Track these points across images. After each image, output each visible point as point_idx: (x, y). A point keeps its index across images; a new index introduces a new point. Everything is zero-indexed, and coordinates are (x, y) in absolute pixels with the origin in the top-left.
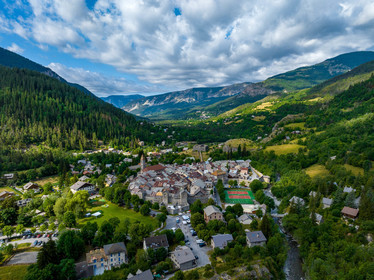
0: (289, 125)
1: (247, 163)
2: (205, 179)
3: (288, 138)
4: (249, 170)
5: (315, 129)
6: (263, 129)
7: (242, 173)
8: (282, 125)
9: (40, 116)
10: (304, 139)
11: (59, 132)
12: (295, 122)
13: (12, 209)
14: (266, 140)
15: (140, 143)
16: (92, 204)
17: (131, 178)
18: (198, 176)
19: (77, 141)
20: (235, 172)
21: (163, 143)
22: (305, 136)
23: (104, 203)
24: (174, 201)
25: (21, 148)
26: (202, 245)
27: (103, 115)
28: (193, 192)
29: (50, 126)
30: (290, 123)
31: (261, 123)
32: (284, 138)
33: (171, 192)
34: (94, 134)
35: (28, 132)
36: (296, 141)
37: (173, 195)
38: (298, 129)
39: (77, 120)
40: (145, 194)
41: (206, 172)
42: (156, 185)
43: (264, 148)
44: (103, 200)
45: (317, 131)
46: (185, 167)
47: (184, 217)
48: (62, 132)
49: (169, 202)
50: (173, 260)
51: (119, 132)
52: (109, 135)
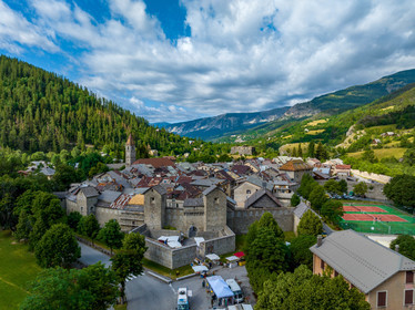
2: (265, 175)
3: (378, 141)
12: (380, 124)
14: (342, 146)
15: (152, 152)
18: (249, 171)
22: (408, 136)
27: (98, 112)
28: (241, 200)
31: (318, 137)
34: (80, 134)
37: (181, 203)
40: (97, 201)
41: (262, 167)
43: (343, 155)
49: (167, 225)
51: (120, 134)
52: (104, 137)
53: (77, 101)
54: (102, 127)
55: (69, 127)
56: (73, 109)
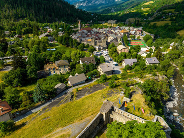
1: (140, 28)
2: (116, 34)
3: (164, 17)
4: (142, 32)
5: (182, 12)
7: (138, 33)
9: (22, 3)
10: (174, 18)
11: (33, 12)
12: (169, 9)
13: (4, 44)
16: (51, 45)
17: (73, 34)
18: (112, 33)
19: (44, 18)
20: (134, 32)
21: (91, 21)
23: (58, 45)
24: (98, 44)
25: (14, 21)
26: (116, 65)
27: (57, 4)
28: (109, 40)
29: (28, 9)
30: (165, 9)
31: (146, 12)
32: (162, 17)
33: (96, 39)
35: (16, 12)
36: (169, 19)
37: (97, 41)
39: (43, 6)
40: (81, 40)
41: (116, 31)
42: (88, 36)
44: (57, 44)
46: (104, 29)
47: (105, 52)
48: (35, 12)
49: (95, 45)
50: (99, 70)
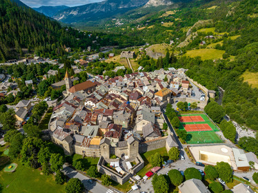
0: (202, 30)
3: (204, 42)
6: (173, 33)
8: (194, 30)
12: (206, 27)
14: (182, 44)
15: (67, 50)
18: (140, 95)
20: (176, 86)
21: (89, 48)
22: (220, 40)
28: (140, 127)
31: (169, 29)
32: (200, 42)
33: (112, 136)
38: (211, 34)
40: (73, 142)
41: (146, 89)
43: (185, 53)
45: (231, 35)
49: (111, 155)
51: (44, 39)
52: (33, 42)
53: (5, 13)
54: (29, 33)
55: (7, 37)
56: (5, 21)
